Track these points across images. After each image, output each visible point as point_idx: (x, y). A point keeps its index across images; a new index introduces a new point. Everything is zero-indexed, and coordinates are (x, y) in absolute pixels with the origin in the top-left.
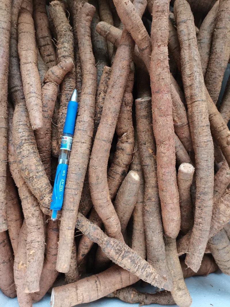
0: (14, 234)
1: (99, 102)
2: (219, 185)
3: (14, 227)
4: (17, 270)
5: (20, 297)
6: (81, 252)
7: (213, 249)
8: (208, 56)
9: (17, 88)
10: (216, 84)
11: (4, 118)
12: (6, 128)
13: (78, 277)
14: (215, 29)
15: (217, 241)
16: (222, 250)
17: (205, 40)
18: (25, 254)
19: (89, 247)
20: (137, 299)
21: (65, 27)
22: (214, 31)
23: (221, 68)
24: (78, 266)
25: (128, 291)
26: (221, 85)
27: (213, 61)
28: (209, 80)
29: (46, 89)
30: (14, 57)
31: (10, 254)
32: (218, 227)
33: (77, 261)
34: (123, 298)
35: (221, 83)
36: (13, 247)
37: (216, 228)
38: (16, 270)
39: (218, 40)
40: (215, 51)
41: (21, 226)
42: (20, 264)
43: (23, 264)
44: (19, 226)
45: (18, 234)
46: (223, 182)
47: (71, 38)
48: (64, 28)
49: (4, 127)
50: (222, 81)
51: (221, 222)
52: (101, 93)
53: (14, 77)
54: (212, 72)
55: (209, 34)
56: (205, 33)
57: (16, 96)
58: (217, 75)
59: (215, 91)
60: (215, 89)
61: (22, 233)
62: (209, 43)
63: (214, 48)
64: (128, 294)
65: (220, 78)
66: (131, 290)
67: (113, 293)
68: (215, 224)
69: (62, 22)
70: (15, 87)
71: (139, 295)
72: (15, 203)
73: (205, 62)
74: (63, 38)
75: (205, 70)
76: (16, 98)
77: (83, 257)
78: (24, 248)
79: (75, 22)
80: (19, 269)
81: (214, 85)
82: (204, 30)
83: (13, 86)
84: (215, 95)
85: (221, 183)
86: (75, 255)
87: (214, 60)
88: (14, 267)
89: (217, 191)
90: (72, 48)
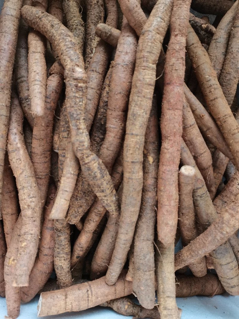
0: (9, 228)
1: (104, 96)
2: (228, 195)
3: (10, 221)
4: (8, 265)
5: (8, 294)
6: (76, 254)
7: (215, 263)
8: (223, 57)
9: (23, 79)
10: (230, 86)
11: (5, 105)
12: (7, 116)
13: (70, 281)
14: (232, 28)
15: (220, 254)
16: (225, 266)
17: (221, 39)
18: (17, 250)
19: (84, 249)
20: (131, 311)
21: (76, 21)
22: (232, 30)
23: (236, 69)
24: (71, 269)
25: (122, 302)
26: (236, 88)
27: (228, 62)
28: (222, 82)
29: (51, 80)
30: (23, 48)
31: (4, 249)
32: (222, 239)
33: (71, 263)
34: (116, 308)
35: (236, 86)
36: (7, 242)
37: (219, 239)
38: (6, 265)
39: (235, 39)
40: (231, 51)
41: (17, 221)
42: (11, 260)
43: (14, 260)
44: (14, 221)
45: (13, 229)
46: (233, 193)
47: (81, 32)
48: (75, 23)
49: (5, 114)
50: (237, 84)
51: (225, 233)
52: (106, 87)
53: (21, 68)
54: (227, 73)
55: (226, 34)
56: (221, 32)
57: (22, 87)
58: (232, 76)
59: (229, 94)
60: (229, 91)
61: (16, 228)
62: (225, 42)
63: (230, 47)
64: (122, 305)
65: (235, 80)
66: (126, 301)
67: (107, 302)
68: (217, 234)
69: (74, 16)
70: (21, 77)
71: (133, 307)
72: (12, 196)
73: (220, 63)
74: (74, 32)
75: (220, 72)
76: (22, 89)
77: (78, 260)
78: (16, 243)
79: (88, 18)
80: (10, 265)
81: (228, 87)
82: (221, 29)
83: (19, 76)
84: (229, 99)
85: (230, 194)
86: (69, 257)
87: (230, 60)
88: (5, 262)
89: (226, 202)
90: (82, 42)
